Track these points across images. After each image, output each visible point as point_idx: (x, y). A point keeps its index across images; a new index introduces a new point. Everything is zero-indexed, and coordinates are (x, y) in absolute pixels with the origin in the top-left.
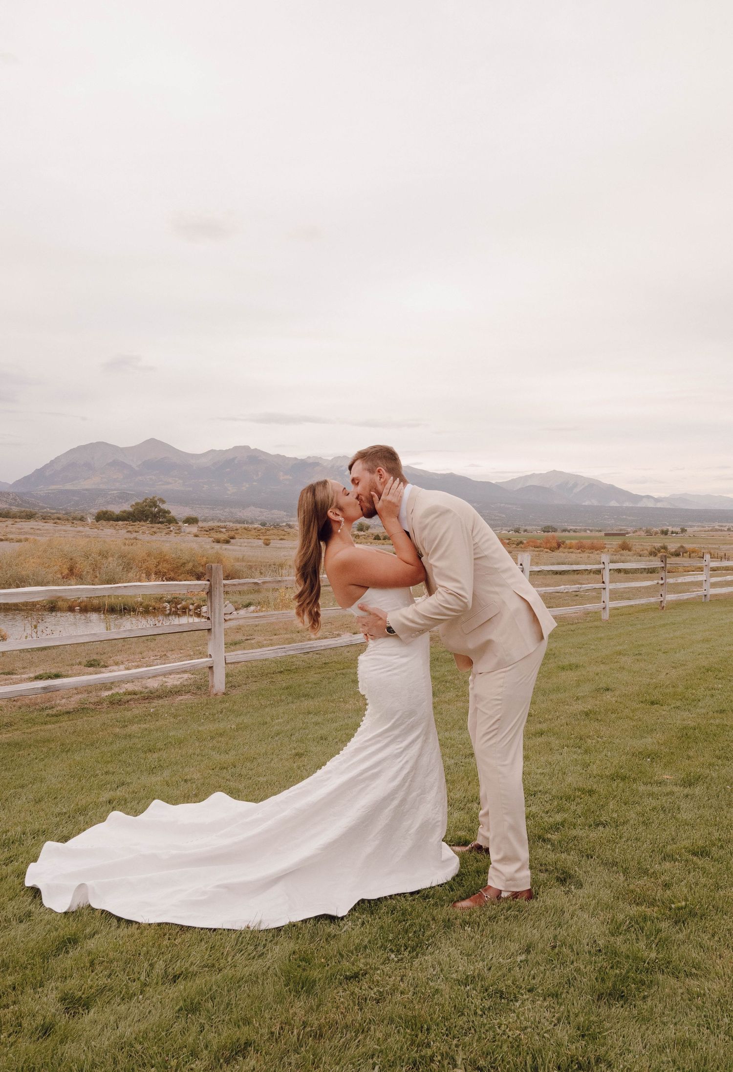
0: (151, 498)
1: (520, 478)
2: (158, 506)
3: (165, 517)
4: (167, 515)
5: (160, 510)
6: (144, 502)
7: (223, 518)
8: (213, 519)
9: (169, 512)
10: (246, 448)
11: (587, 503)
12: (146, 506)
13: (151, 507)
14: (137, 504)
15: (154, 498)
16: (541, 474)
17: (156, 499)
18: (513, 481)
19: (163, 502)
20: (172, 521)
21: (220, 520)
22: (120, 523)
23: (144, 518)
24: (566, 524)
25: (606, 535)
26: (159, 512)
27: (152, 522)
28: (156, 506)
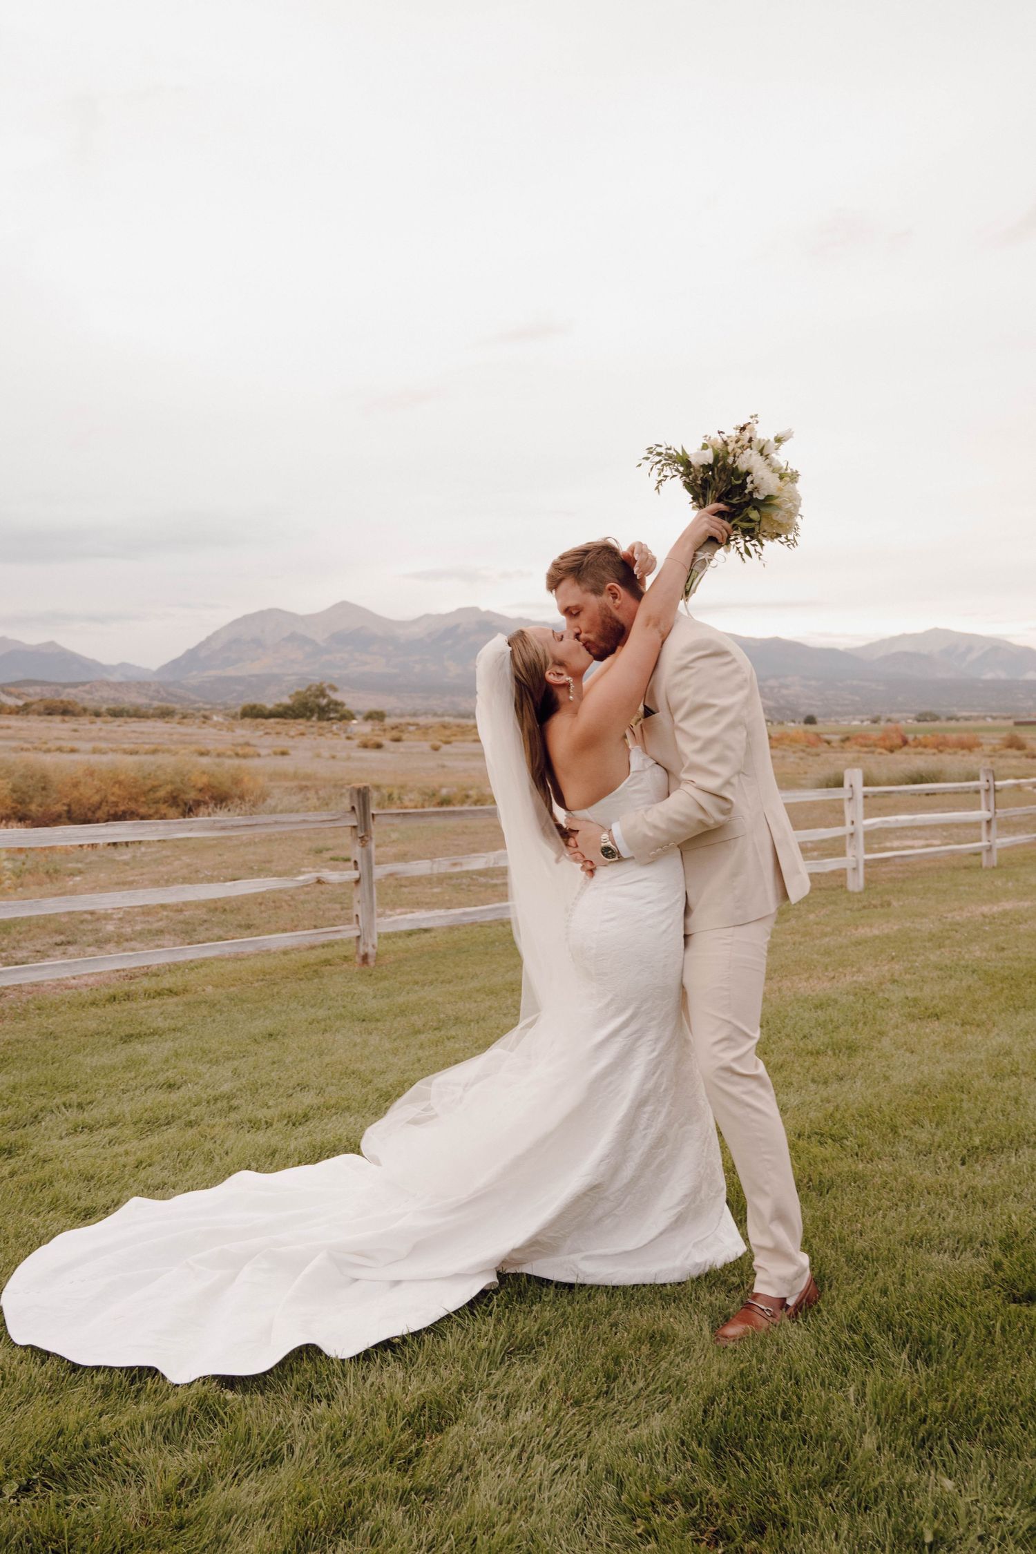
0: (318, 684)
1: (883, 641)
2: (328, 696)
3: (337, 711)
4: (340, 708)
5: (331, 702)
6: (309, 689)
7: (440, 711)
8: (425, 714)
9: (342, 704)
10: (475, 610)
11: (989, 676)
12: (310, 696)
13: (317, 697)
14: (298, 693)
15: (321, 684)
16: (915, 634)
17: (325, 685)
18: (871, 647)
19: (334, 689)
20: (347, 717)
21: (435, 715)
22: (272, 720)
23: (308, 714)
24: (955, 709)
25: (1017, 724)
26: (328, 705)
27: (320, 719)
28: (322, 694)
